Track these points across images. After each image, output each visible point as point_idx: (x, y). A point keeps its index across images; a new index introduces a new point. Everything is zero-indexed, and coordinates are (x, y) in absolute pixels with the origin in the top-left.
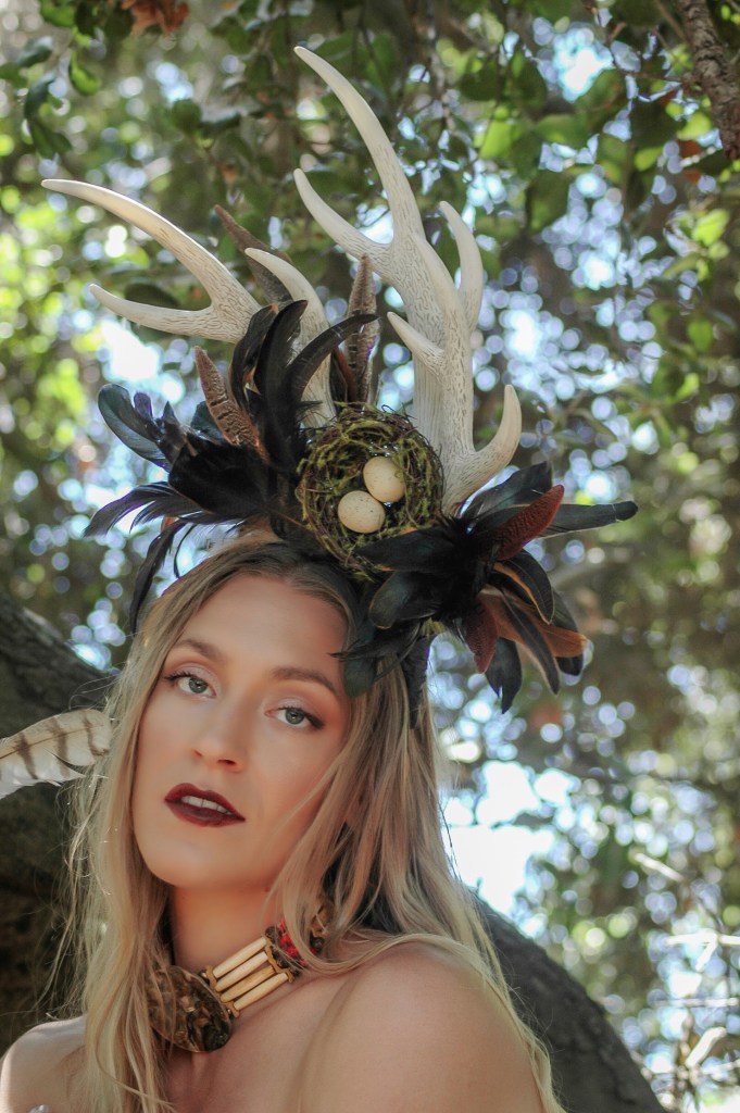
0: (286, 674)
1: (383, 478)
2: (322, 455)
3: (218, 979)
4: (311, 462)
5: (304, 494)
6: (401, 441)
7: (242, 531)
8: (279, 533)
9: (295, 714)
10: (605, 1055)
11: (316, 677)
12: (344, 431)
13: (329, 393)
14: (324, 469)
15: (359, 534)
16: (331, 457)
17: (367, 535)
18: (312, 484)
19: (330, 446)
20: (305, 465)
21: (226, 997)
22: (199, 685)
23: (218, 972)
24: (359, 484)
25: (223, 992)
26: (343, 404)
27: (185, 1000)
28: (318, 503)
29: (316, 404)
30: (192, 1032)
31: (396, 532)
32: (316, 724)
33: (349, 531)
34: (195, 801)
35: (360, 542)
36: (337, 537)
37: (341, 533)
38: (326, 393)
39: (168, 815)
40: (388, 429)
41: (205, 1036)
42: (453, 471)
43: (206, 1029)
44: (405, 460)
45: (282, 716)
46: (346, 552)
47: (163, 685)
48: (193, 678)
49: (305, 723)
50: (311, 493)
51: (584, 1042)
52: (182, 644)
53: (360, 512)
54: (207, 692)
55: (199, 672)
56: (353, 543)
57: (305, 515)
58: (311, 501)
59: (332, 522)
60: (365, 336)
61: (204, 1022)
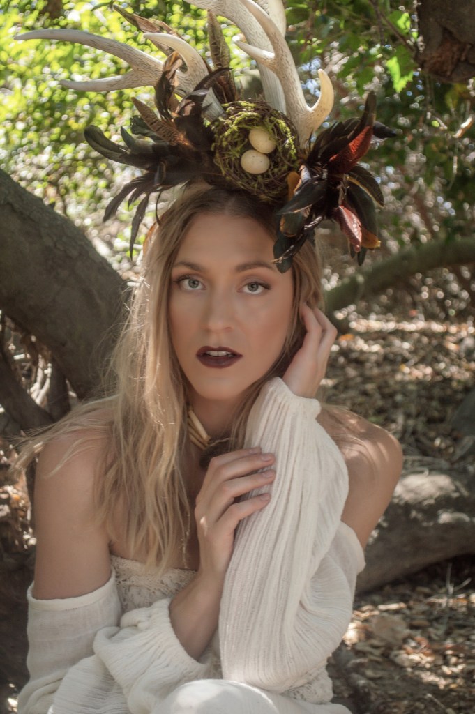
0: (243, 267)
2: (224, 139)
4: (219, 144)
5: (219, 162)
6: (267, 120)
9: (253, 288)
11: (260, 264)
12: (232, 123)
13: (215, 97)
14: (227, 145)
15: (258, 175)
16: (230, 139)
17: (262, 175)
18: (223, 155)
19: (227, 133)
20: (215, 146)
22: (194, 283)
24: (249, 147)
26: (226, 105)
28: (229, 163)
29: (210, 106)
31: (280, 170)
32: (267, 287)
33: (251, 174)
36: (246, 180)
37: (248, 177)
38: (213, 97)
40: (257, 113)
42: (300, 123)
44: (273, 129)
45: (246, 290)
46: (254, 187)
47: (175, 286)
49: (260, 289)
50: (224, 160)
52: (177, 265)
53: (255, 163)
54: (200, 286)
56: (256, 181)
57: (224, 172)
58: (225, 163)
59: (238, 168)
60: (223, 56)
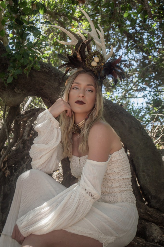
0: (88, 85)
1: (97, 59)
3: (79, 125)
7: (78, 69)
8: (83, 68)
9: (89, 91)
10: (141, 130)
11: (92, 85)
14: (89, 59)
16: (90, 57)
18: (88, 61)
19: (90, 56)
21: (80, 127)
22: (77, 88)
23: (79, 124)
24: (93, 60)
25: (80, 126)
27: (75, 128)
29: (86, 52)
30: (77, 132)
32: (92, 91)
33: (93, 66)
34: (80, 102)
35: (95, 67)
39: (76, 104)
40: (97, 52)
41: (79, 132)
43: (79, 131)
45: (88, 91)
46: (93, 69)
48: (76, 88)
51: (138, 128)
52: (74, 83)
53: (94, 64)
54: (78, 89)
55: (76, 87)
57: (87, 65)
58: (88, 63)
59: (91, 66)
61: (78, 130)
